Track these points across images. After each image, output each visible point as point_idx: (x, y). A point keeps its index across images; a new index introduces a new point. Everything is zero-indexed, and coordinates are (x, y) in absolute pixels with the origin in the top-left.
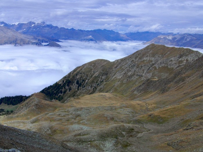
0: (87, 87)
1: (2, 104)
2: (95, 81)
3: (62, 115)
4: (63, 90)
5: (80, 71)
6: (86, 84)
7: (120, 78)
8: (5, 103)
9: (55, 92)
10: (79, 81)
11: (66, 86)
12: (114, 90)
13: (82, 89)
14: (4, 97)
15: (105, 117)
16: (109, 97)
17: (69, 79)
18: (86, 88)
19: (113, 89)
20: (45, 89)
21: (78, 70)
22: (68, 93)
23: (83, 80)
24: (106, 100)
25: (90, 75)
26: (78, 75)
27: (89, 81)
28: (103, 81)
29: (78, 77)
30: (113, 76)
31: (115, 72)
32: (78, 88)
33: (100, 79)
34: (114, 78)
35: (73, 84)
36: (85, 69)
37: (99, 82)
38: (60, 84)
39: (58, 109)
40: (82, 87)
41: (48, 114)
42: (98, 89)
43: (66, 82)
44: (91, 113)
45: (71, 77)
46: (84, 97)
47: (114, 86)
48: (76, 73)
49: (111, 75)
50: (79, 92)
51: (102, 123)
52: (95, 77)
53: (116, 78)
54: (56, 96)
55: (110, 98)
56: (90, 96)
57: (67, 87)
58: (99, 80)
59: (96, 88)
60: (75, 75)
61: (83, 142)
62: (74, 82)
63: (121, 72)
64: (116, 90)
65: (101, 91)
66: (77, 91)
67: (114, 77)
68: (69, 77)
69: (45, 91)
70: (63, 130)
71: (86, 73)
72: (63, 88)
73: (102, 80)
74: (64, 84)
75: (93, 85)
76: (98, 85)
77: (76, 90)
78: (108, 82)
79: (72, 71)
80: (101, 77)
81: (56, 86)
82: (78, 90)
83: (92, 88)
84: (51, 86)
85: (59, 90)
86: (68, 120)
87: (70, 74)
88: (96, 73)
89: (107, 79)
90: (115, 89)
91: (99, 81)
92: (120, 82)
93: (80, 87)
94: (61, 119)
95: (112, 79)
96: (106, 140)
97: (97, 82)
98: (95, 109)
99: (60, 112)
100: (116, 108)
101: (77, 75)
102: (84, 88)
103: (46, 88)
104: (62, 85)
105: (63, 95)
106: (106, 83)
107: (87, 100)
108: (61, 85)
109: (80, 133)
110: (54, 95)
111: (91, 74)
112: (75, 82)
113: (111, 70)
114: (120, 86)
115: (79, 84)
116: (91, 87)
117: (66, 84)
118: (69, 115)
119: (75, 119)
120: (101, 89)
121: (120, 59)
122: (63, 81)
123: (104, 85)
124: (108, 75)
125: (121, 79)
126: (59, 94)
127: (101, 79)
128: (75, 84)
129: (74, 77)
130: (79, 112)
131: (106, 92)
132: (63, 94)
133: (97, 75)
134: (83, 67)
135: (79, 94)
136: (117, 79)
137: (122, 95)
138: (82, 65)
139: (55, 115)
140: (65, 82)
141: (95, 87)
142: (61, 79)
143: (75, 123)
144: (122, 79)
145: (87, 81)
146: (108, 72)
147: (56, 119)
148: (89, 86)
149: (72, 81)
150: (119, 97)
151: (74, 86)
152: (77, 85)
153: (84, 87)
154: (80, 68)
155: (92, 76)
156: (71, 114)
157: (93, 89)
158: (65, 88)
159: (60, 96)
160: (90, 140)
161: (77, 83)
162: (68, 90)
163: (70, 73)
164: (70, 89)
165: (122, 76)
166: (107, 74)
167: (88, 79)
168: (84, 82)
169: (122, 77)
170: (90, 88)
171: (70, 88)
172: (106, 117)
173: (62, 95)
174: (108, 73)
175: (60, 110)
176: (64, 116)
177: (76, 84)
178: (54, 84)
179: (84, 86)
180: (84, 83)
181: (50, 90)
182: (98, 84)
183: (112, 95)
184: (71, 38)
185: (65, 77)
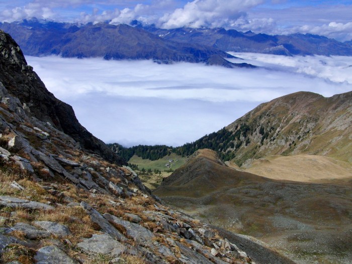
0: (279, 141)
1: (134, 156)
2: (294, 132)
3: (252, 194)
4: (236, 142)
5: (266, 111)
6: (277, 135)
7: (343, 129)
8: (139, 156)
9: (222, 144)
10: (264, 128)
11: (241, 135)
12: (331, 151)
13: (269, 144)
14: (137, 145)
15: (331, 208)
16: (325, 164)
17: (247, 124)
18: (276, 142)
19: (328, 149)
20: (204, 137)
21: (263, 110)
22: (244, 148)
23: (273, 128)
24: (320, 169)
25: (284, 119)
26: (263, 119)
27: (283, 129)
28: (308, 132)
29: (262, 122)
30: (328, 123)
31: (333, 117)
32: (262, 141)
33: (303, 128)
34: (331, 129)
35: (254, 133)
36: (275, 108)
37: (301, 134)
38: (230, 130)
39: (242, 182)
40: (268, 140)
41: (228, 189)
42: (299, 146)
43: (241, 128)
44: (301, 195)
45: (250, 121)
46: (276, 159)
47: (330, 143)
48: (260, 114)
49: (324, 121)
50: (263, 148)
51: (327, 218)
52: (294, 123)
53: (333, 128)
54: (223, 151)
55: (325, 166)
56: (287, 159)
57: (242, 138)
58: (302, 130)
59: (295, 145)
60: (258, 117)
61: (304, 253)
62: (256, 130)
63: (345, 119)
64: (333, 151)
65: (304, 150)
66: (260, 147)
67: (331, 126)
68: (247, 121)
69: (205, 141)
70: (263, 226)
71: (279, 115)
72: (236, 138)
73: (306, 131)
74: (238, 131)
75: (290, 138)
76: (299, 138)
77: (259, 144)
78: (319, 136)
79: (252, 111)
80: (305, 124)
81: (224, 134)
82: (262, 145)
83: (288, 143)
84: (214, 133)
85: (228, 142)
86: (263, 205)
87: (248, 115)
88: (297, 117)
89: (317, 129)
90: (333, 148)
91: (300, 132)
92: (342, 137)
93: (265, 140)
94: (251, 202)
95: (326, 131)
96: (344, 254)
97: (297, 134)
98: (306, 188)
99: (247, 188)
100: (345, 190)
101: (260, 117)
102: (272, 142)
103: (206, 136)
104: (234, 133)
105: (235, 150)
106: (314, 136)
107: (283, 166)
108: (232, 132)
109: (297, 236)
110: (219, 150)
111: (286, 117)
112: (258, 130)
113: (325, 113)
114: (343, 145)
115: (265, 135)
116: (287, 141)
117: (242, 133)
118: (262, 195)
119: (274, 204)
120: (305, 146)
121: (344, 94)
122: (237, 127)
123: (311, 140)
124: (319, 122)
125: (344, 131)
126: (228, 149)
127: (306, 127)
128: (256, 134)
129: (255, 121)
130: (279, 192)
131: (315, 154)
132: (235, 148)
133: (298, 121)
134: (273, 104)
135: (263, 152)
136: (336, 130)
137: (347, 161)
138: (271, 101)
139: (239, 193)
140: (239, 128)
141: (293, 142)
142: (233, 123)
143: (277, 212)
144: (347, 131)
145: (278, 130)
146: (319, 116)
147: (244, 202)
148: (283, 138)
149: (252, 127)
150: (341, 165)
151: (255, 137)
152: (261, 135)
153: (274, 139)
154: (268, 106)
155: (287, 122)
156: (267, 194)
157: (290, 145)
158: (239, 139)
159: (230, 152)
160: (315, 251)
161: (262, 132)
162: (245, 144)
163: (249, 113)
164: (248, 142)
165: (346, 126)
166: (316, 120)
167: (281, 125)
168: (272, 132)
169: (346, 129)
170: (283, 143)
171: (248, 139)
172: (334, 209)
173: (233, 150)
174: (319, 119)
175: (246, 184)
176: (255, 196)
177: (258, 134)
178: (219, 131)
179: (272, 138)
180: (274, 133)
181: (213, 140)
182: (298, 136)
183: (328, 161)
184: (247, 49)
185: (240, 120)
